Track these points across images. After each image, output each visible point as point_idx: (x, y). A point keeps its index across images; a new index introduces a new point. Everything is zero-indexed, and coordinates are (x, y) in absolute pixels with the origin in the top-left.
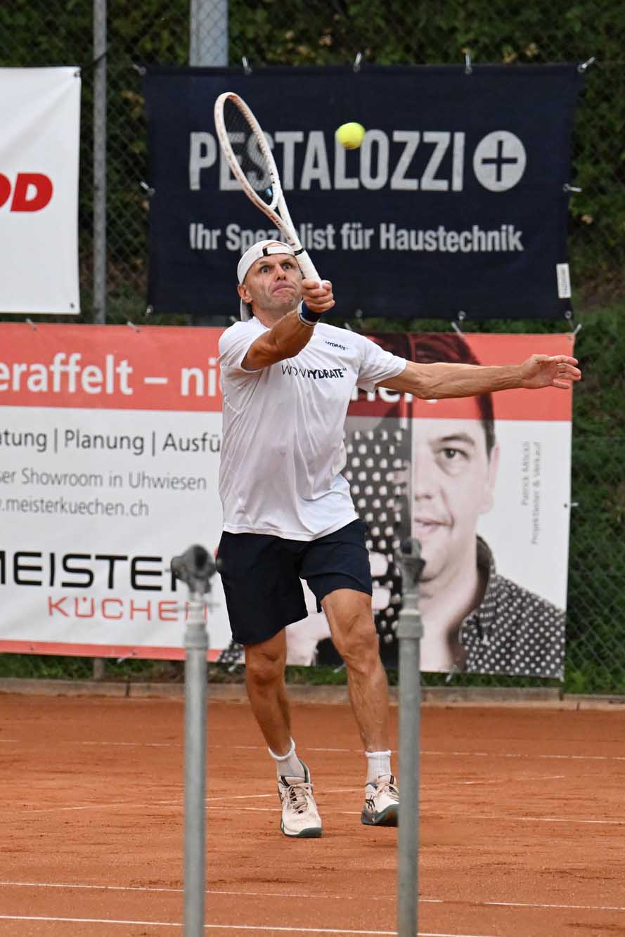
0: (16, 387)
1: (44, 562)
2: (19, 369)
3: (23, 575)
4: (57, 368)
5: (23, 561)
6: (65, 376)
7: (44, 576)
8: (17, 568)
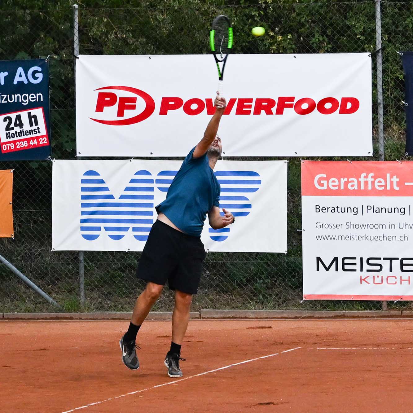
0: (342, 188)
1: (358, 261)
3: (346, 267)
5: (346, 261)
6: (366, 183)
7: (358, 267)
8: (344, 264)
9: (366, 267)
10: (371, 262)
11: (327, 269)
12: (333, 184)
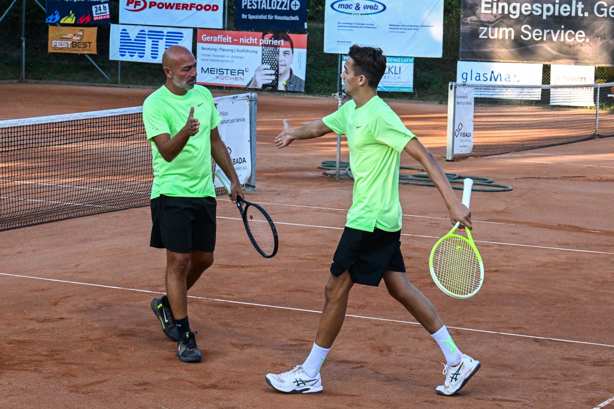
0: (211, 40)
1: (215, 70)
2: (212, 37)
3: (212, 72)
4: (218, 37)
5: (212, 70)
6: (220, 39)
7: (215, 72)
8: (211, 71)
9: (218, 72)
10: (220, 70)
11: (205, 72)
12: (208, 38)
